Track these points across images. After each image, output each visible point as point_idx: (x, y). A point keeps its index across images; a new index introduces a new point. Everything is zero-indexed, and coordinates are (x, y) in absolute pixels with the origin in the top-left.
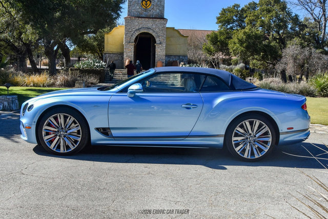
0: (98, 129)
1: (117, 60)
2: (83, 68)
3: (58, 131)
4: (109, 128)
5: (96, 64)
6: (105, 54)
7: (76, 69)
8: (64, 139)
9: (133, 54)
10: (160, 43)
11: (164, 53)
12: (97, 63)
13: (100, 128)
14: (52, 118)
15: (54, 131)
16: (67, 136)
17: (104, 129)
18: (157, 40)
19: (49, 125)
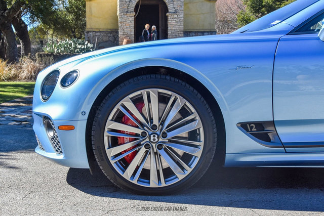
0: (244, 126)
2: (58, 53)
3: (144, 135)
4: (273, 123)
5: (80, 47)
8: (159, 152)
9: (133, 30)
10: (176, 12)
11: (182, 27)
13: (250, 123)
15: (131, 134)
16: (165, 146)
17: (260, 125)
18: (170, 7)
19: (120, 118)
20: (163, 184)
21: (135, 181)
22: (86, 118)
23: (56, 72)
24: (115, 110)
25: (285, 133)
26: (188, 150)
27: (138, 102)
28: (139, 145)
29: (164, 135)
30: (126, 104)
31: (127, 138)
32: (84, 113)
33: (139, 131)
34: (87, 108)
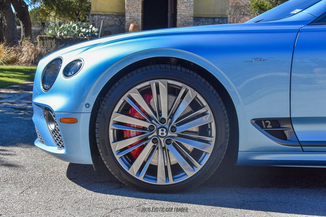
0: (259, 123)
2: (61, 36)
3: (151, 128)
4: (290, 120)
5: (84, 30)
6: (93, 15)
7: (50, 38)
9: (140, 14)
12: (83, 28)
13: (265, 120)
14: (135, 94)
16: (173, 140)
17: (276, 122)
19: (127, 110)
20: (171, 182)
21: (141, 178)
22: (90, 109)
23: (59, 60)
24: (121, 101)
25: (302, 131)
26: (199, 146)
27: (146, 94)
28: (146, 139)
29: (173, 130)
30: (133, 95)
31: (133, 132)
32: (87, 105)
33: (146, 125)
34: (91, 99)
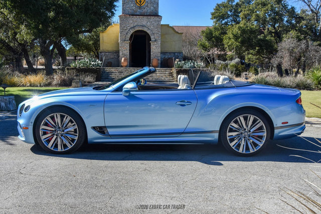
0: (94, 128)
1: (113, 58)
2: (79, 67)
3: (55, 131)
4: (105, 127)
6: (101, 52)
7: (72, 69)
8: (62, 138)
9: (129, 52)
10: (155, 41)
11: (159, 51)
12: (93, 62)
13: (96, 127)
15: (51, 130)
16: (64, 135)
17: (101, 128)
18: (152, 37)
19: (46, 124)
20: (63, 150)
21: (52, 149)
22: (33, 124)
24: (44, 121)
25: (110, 131)
26: (73, 137)
27: (53, 118)
28: (54, 135)
29: (63, 131)
30: (48, 119)
31: (49, 132)
32: (32, 123)
33: (54, 129)
34: (33, 120)
